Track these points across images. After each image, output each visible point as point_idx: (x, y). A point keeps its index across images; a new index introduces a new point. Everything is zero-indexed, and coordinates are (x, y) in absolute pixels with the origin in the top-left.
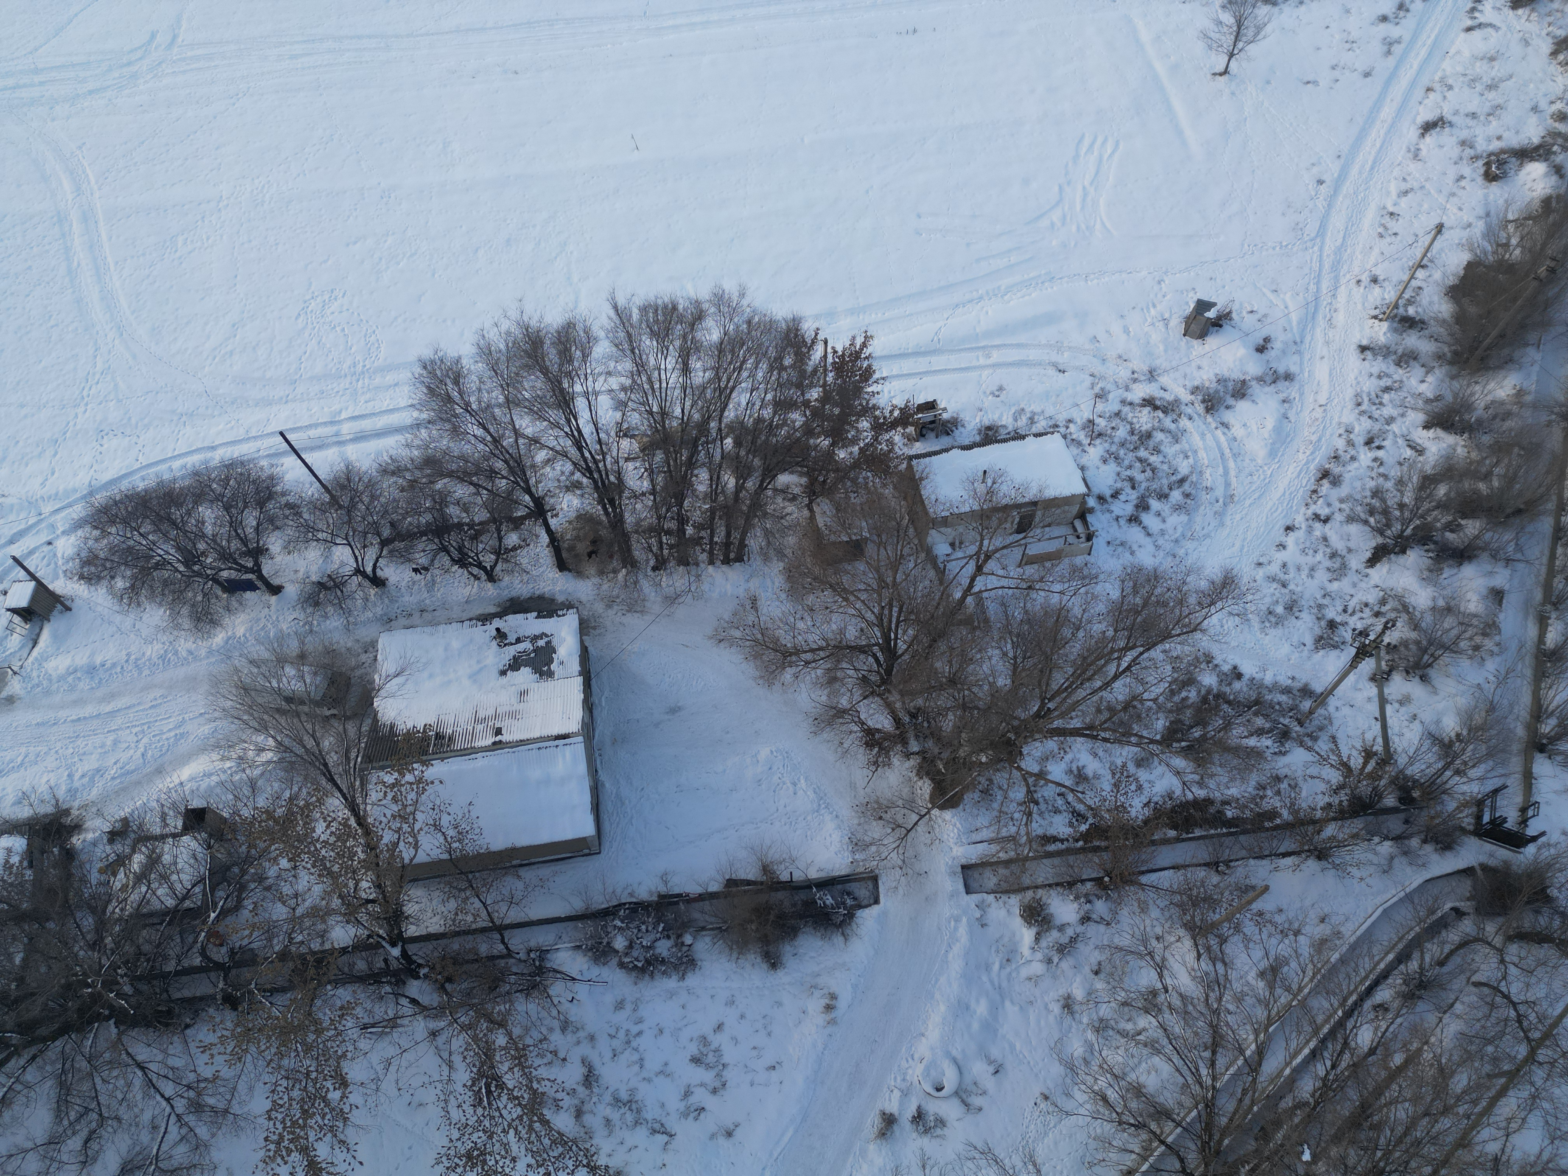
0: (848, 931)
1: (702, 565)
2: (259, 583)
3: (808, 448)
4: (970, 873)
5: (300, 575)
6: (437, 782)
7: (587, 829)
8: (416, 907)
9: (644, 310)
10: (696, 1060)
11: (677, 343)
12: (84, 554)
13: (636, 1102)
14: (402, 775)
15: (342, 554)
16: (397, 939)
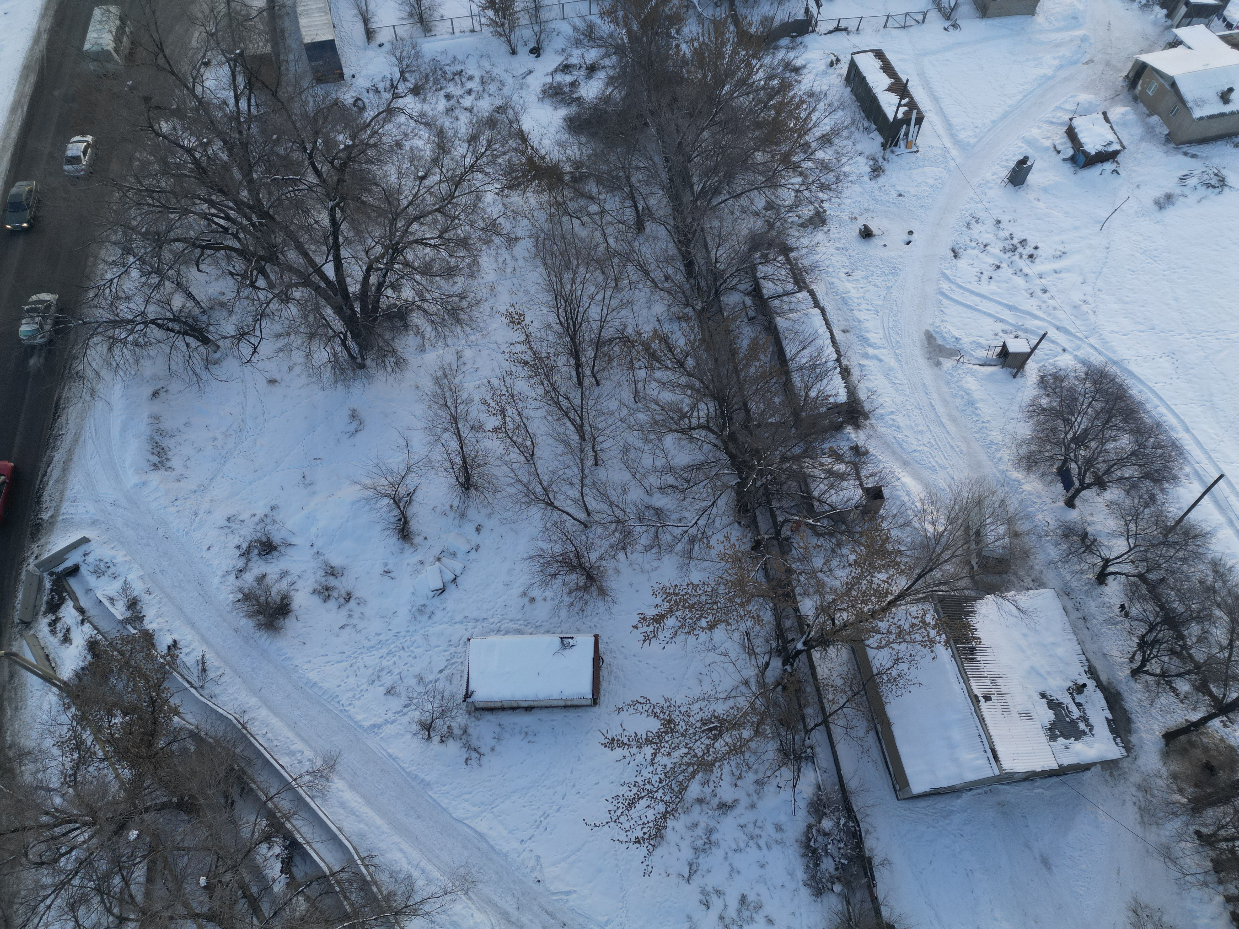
2: (1072, 491)
5: (1089, 519)
6: (933, 655)
7: (918, 786)
8: (834, 655)
10: (743, 899)
12: (1062, 373)
13: (710, 848)
14: (934, 628)
15: (1120, 546)
16: (809, 645)
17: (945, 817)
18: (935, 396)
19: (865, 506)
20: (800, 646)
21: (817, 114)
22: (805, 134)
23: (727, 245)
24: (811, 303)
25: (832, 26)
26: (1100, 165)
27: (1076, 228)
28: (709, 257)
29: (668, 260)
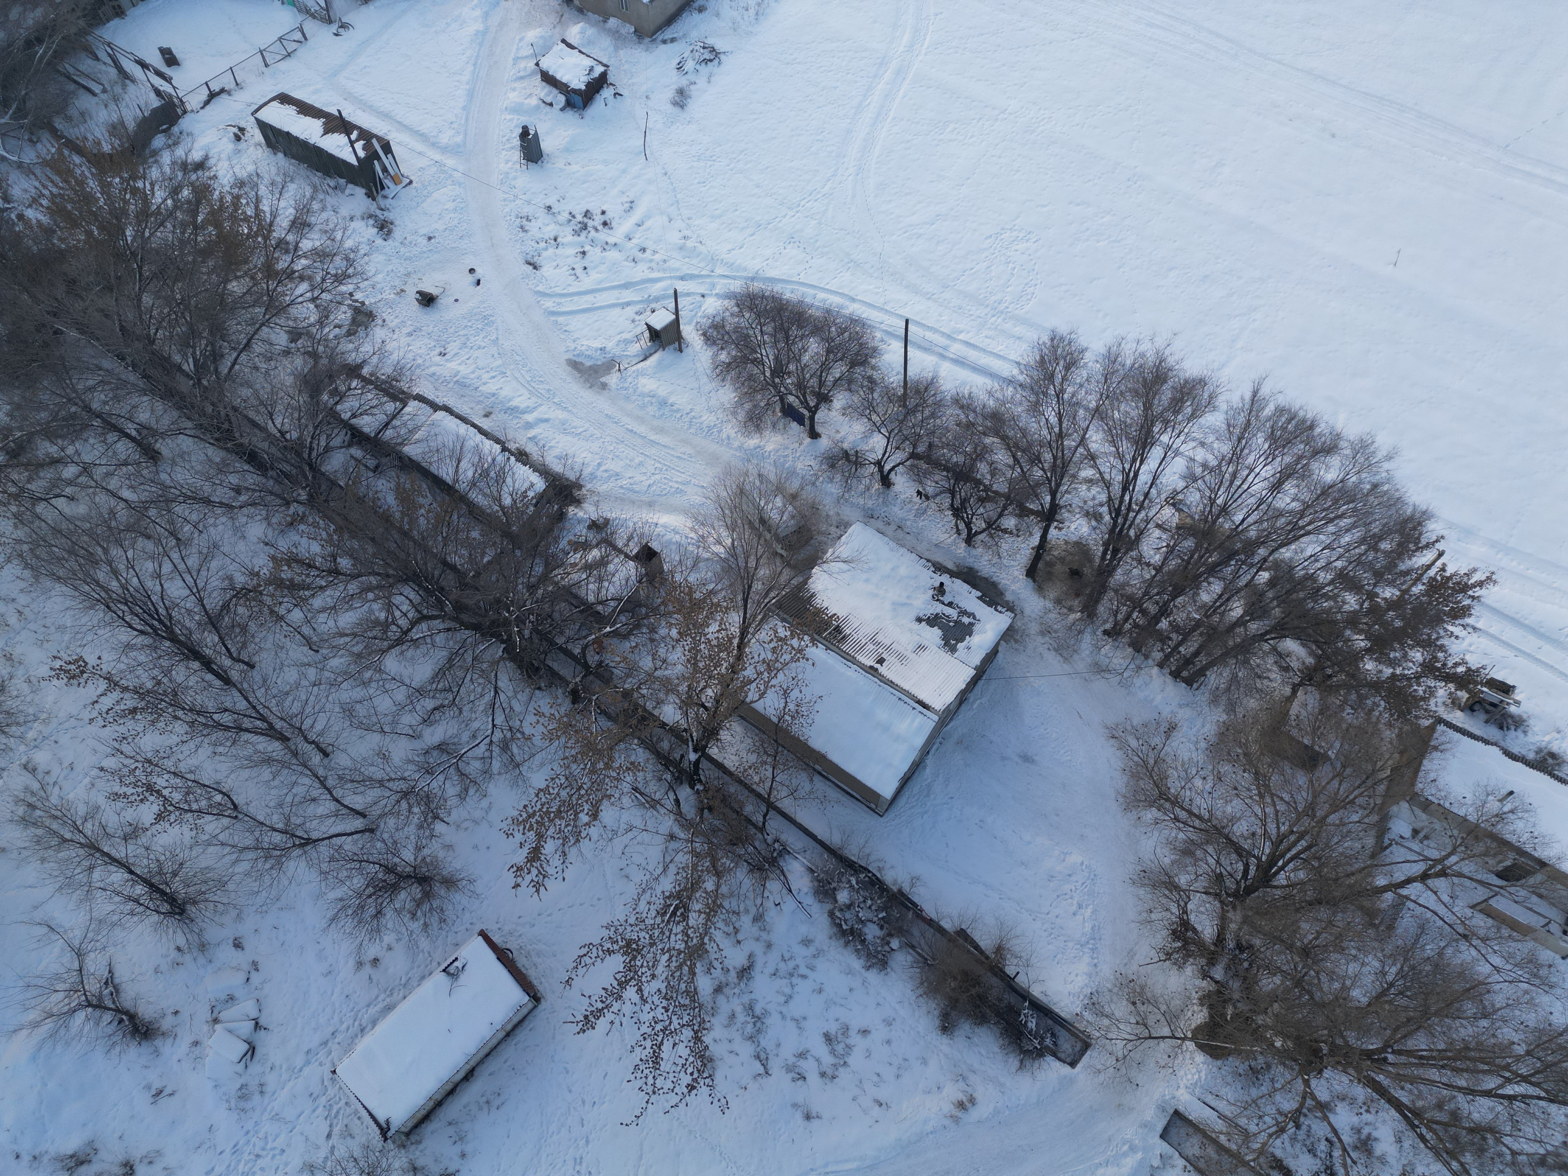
0: (1027, 1063)
1: (1150, 662)
2: (807, 422)
3: (1340, 635)
4: (1179, 1123)
5: (838, 436)
6: (810, 662)
7: (887, 790)
8: (729, 738)
9: (1280, 411)
10: (828, 1038)
11: (1288, 459)
12: (717, 319)
13: (763, 1023)
14: (792, 636)
15: (877, 444)
16: (700, 748)
17: (928, 795)
18: (625, 420)
19: (647, 574)
20: (693, 757)
21: (265, 201)
22: (270, 231)
23: (280, 407)
24: (428, 409)
25: (204, 94)
26: (598, 96)
27: (624, 171)
28: (269, 435)
29: (222, 469)
